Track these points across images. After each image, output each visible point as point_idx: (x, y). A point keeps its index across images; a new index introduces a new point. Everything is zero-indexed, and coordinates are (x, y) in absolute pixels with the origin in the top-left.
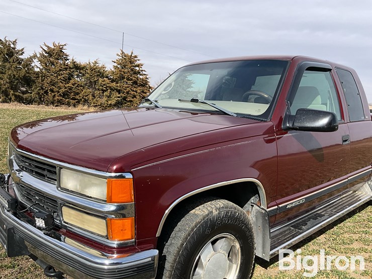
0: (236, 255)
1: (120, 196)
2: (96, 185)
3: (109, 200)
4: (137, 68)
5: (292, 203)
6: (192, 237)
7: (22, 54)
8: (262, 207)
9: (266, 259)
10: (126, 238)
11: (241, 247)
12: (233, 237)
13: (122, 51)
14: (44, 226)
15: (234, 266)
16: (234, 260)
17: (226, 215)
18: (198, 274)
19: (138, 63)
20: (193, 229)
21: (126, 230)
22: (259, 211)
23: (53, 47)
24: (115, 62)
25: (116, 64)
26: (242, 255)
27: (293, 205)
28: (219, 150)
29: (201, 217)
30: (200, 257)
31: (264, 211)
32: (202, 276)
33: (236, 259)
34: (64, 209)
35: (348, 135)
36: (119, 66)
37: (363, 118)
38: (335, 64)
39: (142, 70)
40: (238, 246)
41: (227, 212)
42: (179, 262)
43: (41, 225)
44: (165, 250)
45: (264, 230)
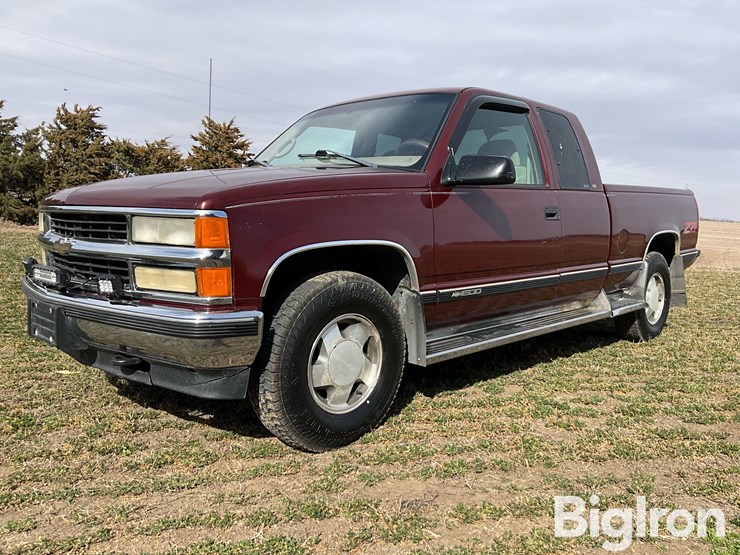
0: (376, 351)
1: (212, 238)
2: (179, 228)
3: (199, 244)
4: (239, 152)
5: (460, 291)
6: (310, 307)
7: (12, 129)
8: (413, 288)
9: (421, 365)
10: (221, 294)
11: (381, 339)
12: (369, 323)
13: (209, 119)
14: (112, 291)
15: (374, 366)
16: (373, 359)
17: (357, 288)
18: (321, 363)
19: (240, 140)
20: (310, 298)
21: (222, 285)
22: (409, 297)
23: (74, 113)
24: (196, 139)
25: (198, 144)
26: (384, 351)
27: (462, 294)
28: (344, 198)
29: (321, 286)
30: (321, 340)
31: (415, 295)
32: (326, 366)
33: (376, 357)
34: (139, 270)
35: (556, 207)
36: (204, 148)
37: (586, 186)
38: (536, 103)
39: (250, 155)
40: (377, 337)
41: (359, 285)
42: (292, 337)
43: (107, 291)
44: (273, 324)
45: (417, 324)
